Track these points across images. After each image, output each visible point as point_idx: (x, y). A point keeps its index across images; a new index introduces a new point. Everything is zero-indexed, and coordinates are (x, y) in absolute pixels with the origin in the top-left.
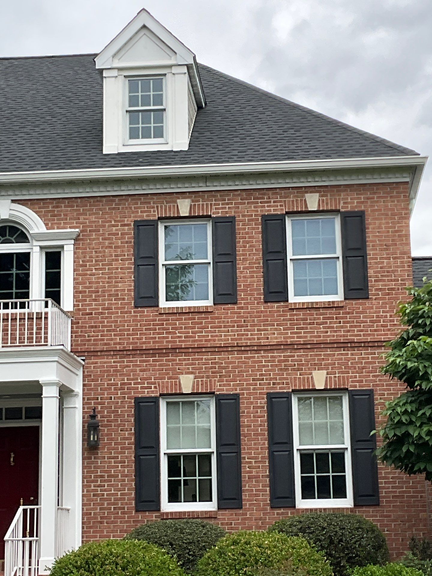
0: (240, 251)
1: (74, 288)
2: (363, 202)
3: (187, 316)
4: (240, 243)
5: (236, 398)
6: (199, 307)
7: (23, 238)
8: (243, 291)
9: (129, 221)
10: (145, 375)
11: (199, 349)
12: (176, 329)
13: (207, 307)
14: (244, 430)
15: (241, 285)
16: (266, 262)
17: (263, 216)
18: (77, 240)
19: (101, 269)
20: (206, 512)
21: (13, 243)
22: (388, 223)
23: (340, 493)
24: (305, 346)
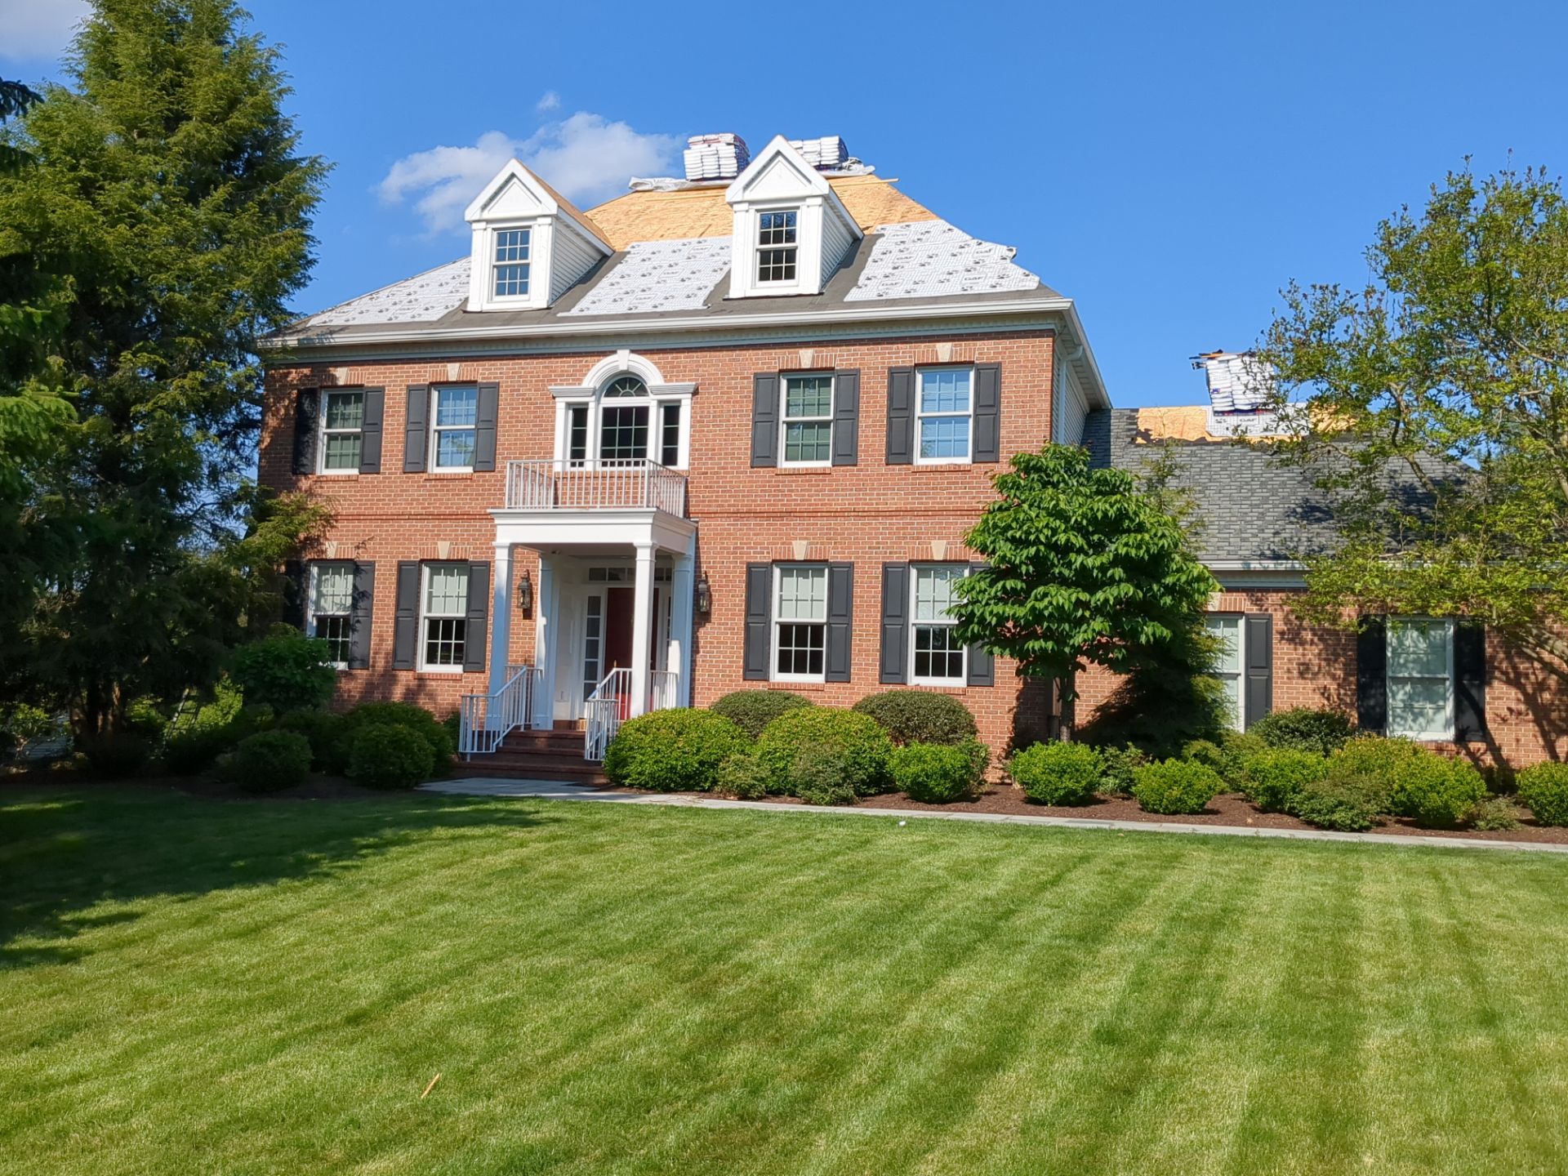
0: (863, 407)
1: (691, 445)
2: (1000, 353)
3: (803, 477)
4: (864, 397)
5: (851, 566)
6: (816, 469)
7: (642, 390)
8: (863, 451)
9: (750, 373)
10: (759, 539)
11: (813, 514)
12: (792, 491)
13: (824, 469)
14: (857, 601)
15: (862, 444)
16: (890, 419)
17: (890, 369)
18: (695, 393)
19: (718, 426)
20: (813, 685)
21: (632, 395)
22: (1026, 376)
23: (955, 671)
24: (926, 513)
